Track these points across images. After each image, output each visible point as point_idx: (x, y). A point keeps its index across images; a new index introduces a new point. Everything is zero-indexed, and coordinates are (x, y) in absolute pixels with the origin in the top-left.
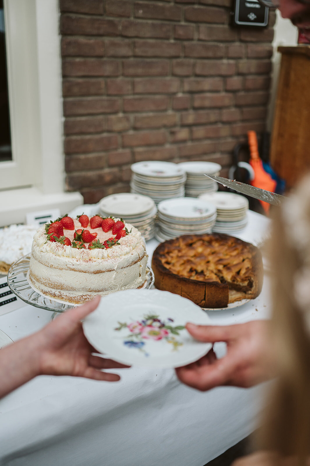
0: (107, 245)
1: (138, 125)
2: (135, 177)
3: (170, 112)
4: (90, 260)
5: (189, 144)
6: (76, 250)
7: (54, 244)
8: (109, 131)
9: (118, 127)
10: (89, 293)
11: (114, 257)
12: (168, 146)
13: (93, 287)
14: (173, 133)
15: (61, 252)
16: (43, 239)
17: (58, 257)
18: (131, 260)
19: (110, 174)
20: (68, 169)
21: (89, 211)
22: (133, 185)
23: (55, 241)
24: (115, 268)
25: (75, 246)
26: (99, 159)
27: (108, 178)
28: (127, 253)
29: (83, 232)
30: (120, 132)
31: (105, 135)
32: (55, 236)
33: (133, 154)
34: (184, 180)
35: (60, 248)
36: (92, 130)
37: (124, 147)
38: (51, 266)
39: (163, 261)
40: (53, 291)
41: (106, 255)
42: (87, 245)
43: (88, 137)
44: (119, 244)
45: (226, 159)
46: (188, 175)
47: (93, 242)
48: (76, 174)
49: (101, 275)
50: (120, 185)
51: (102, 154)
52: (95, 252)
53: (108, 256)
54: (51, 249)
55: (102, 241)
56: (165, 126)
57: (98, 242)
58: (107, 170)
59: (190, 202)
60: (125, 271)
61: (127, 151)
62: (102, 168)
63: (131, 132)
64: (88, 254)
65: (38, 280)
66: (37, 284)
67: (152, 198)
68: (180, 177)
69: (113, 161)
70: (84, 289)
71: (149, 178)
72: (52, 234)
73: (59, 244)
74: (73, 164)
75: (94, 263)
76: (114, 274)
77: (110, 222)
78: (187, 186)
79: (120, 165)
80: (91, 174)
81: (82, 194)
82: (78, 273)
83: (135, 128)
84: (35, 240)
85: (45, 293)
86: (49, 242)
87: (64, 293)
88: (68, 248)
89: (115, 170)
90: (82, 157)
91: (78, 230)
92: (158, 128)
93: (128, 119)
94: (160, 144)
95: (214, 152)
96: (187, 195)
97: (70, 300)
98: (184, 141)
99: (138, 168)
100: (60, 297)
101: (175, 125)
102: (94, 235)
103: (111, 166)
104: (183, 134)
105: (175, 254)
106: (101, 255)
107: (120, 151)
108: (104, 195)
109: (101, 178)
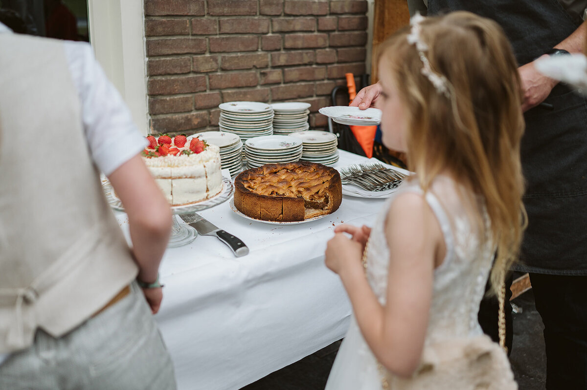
1: (227, 65)
2: (222, 114)
3: (260, 53)
5: (282, 86)
8: (195, 72)
9: (205, 67)
14: (264, 74)
19: (197, 116)
20: (152, 112)
22: (221, 123)
26: (186, 100)
27: (196, 122)
30: (206, 73)
31: (191, 75)
33: (222, 95)
36: (177, 71)
37: (212, 89)
39: (246, 186)
46: (276, 113)
50: (208, 128)
56: (255, 67)
58: (194, 113)
61: (217, 92)
62: (189, 111)
63: (219, 73)
69: (201, 103)
74: (158, 106)
78: (276, 124)
79: (208, 108)
80: (177, 117)
83: (223, 70)
89: (204, 112)
90: (167, 98)
92: (249, 69)
93: (216, 60)
94: (253, 86)
96: (275, 133)
98: (277, 83)
99: (223, 106)
101: (266, 67)
103: (198, 109)
104: (275, 75)
105: (258, 180)
107: (208, 93)
109: (188, 120)
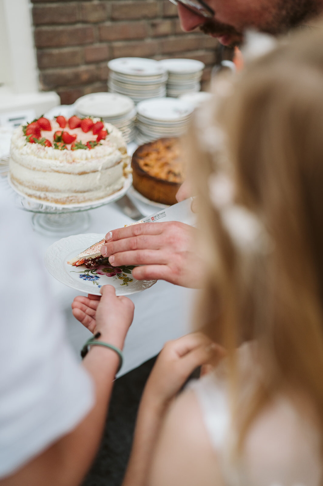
0: (89, 145)
1: (116, 14)
2: (113, 76)
4: (74, 161)
5: (172, 39)
6: (58, 152)
7: (34, 146)
8: (84, 22)
9: (94, 16)
10: (75, 194)
11: (97, 158)
12: (149, 41)
13: (78, 188)
14: (154, 26)
15: (42, 154)
16: (22, 140)
17: (40, 160)
18: (114, 161)
19: (87, 71)
20: (41, 65)
21: (66, 112)
22: (112, 85)
23: (35, 143)
24: (100, 169)
25: (56, 147)
26: (74, 54)
27: (85, 77)
28: (110, 154)
29: (63, 133)
30: (96, 23)
31: (79, 26)
32: (34, 137)
33: (112, 49)
34: (164, 79)
35: (41, 151)
36: (64, 20)
37: (101, 41)
38: (34, 169)
39: (142, 163)
40: (38, 193)
41: (89, 156)
42: (69, 146)
43: (60, 28)
44: (101, 144)
45: (210, 56)
46: (170, 74)
47: (75, 143)
48: (50, 72)
49: (86, 176)
50: (98, 85)
51: (77, 49)
52: (79, 153)
53: (92, 157)
54: (32, 151)
55: (84, 142)
56: (145, 17)
57: (80, 143)
58: (83, 68)
59: (170, 103)
60: (109, 172)
61: (104, 45)
62: (77, 65)
63: (108, 24)
64: (71, 156)
65: (21, 183)
66: (21, 187)
67: (132, 99)
68: (160, 75)
69: (92, 57)
70: (70, 191)
71: (129, 77)
72: (30, 136)
73: (40, 146)
74: (45, 60)
75: (78, 165)
76: (98, 176)
77: (89, 123)
78: (168, 86)
79: (97, 62)
80: (67, 72)
81: (59, 94)
82: (62, 175)
83: (113, 19)
84: (12, 142)
85: (30, 196)
86: (29, 144)
87: (50, 195)
88: (51, 150)
89: (92, 67)
90: (55, 51)
91: (58, 132)
92: (138, 19)
93: (103, 7)
94: (140, 38)
95: (197, 49)
96: (168, 96)
97: (57, 201)
98: (165, 35)
99: (116, 65)
100: (46, 199)
101: (155, 17)
102: (74, 136)
103: (88, 63)
104: (165, 27)
105: (153, 156)
106: (84, 156)
107: (97, 45)
108: (81, 94)
109: (77, 76)
